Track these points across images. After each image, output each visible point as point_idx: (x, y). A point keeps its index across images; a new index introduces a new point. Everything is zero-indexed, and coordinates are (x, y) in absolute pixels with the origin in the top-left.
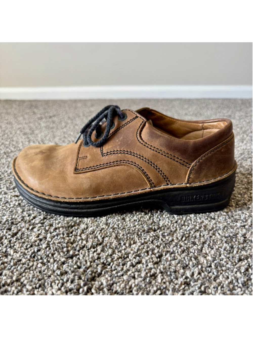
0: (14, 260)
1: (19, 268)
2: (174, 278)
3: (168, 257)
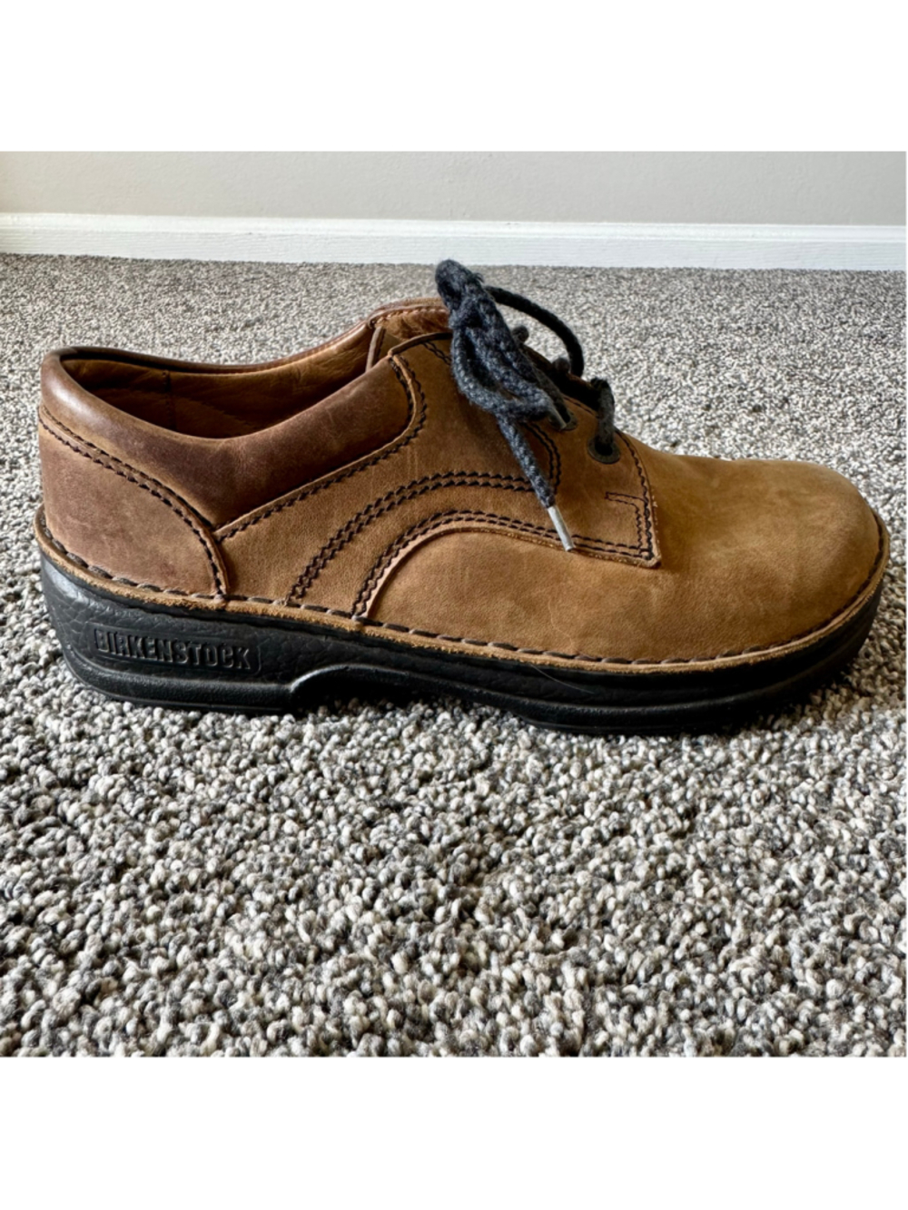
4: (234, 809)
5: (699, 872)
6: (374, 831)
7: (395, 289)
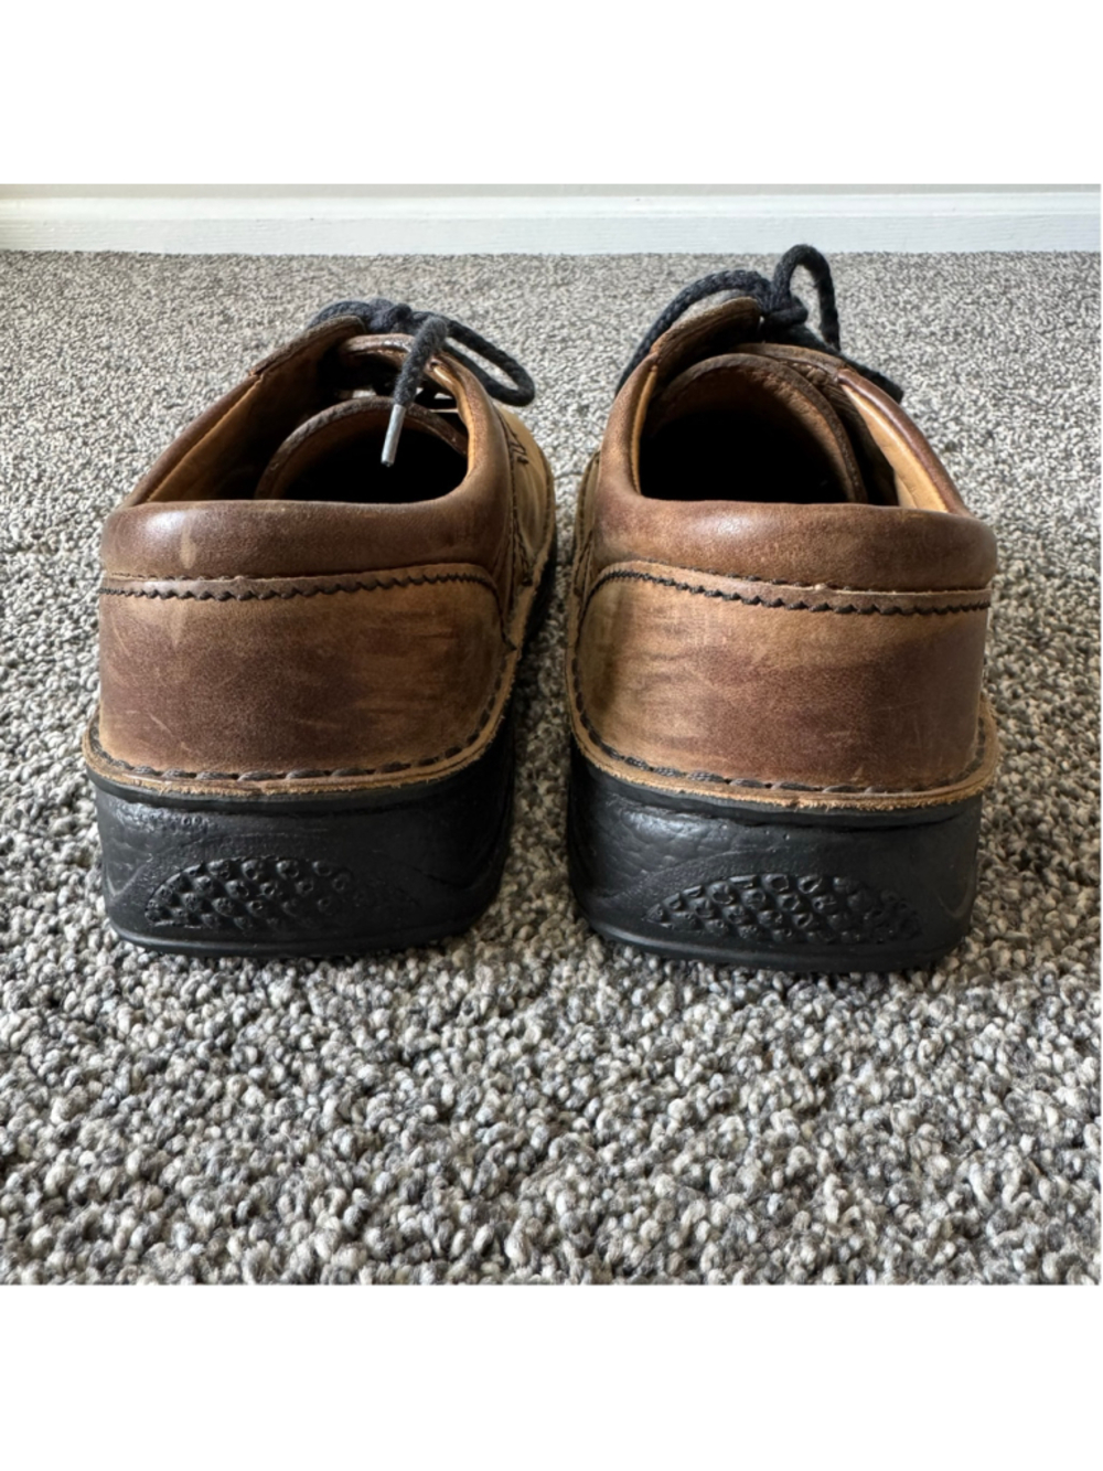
0: (133, 1061)
1: (155, 1107)
2: (902, 1202)
3: (869, 1083)
4: (178, 1067)
5: (832, 1179)
6: (373, 1102)
7: (490, 289)
